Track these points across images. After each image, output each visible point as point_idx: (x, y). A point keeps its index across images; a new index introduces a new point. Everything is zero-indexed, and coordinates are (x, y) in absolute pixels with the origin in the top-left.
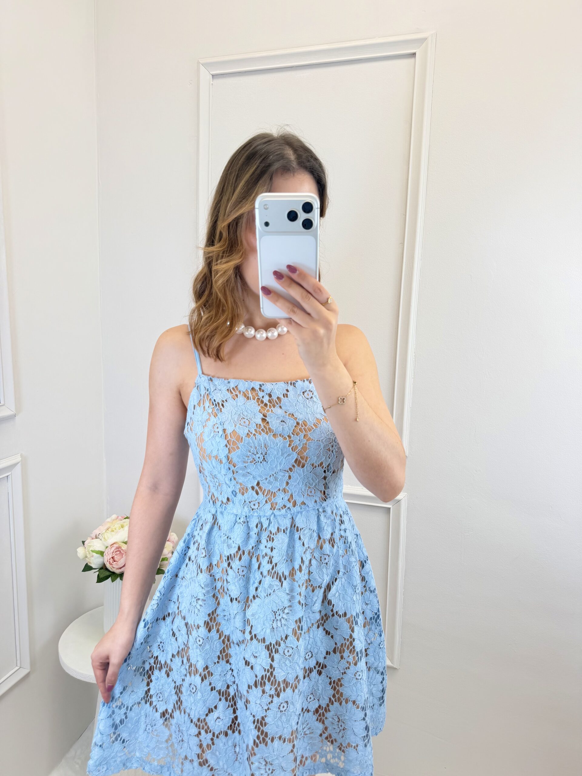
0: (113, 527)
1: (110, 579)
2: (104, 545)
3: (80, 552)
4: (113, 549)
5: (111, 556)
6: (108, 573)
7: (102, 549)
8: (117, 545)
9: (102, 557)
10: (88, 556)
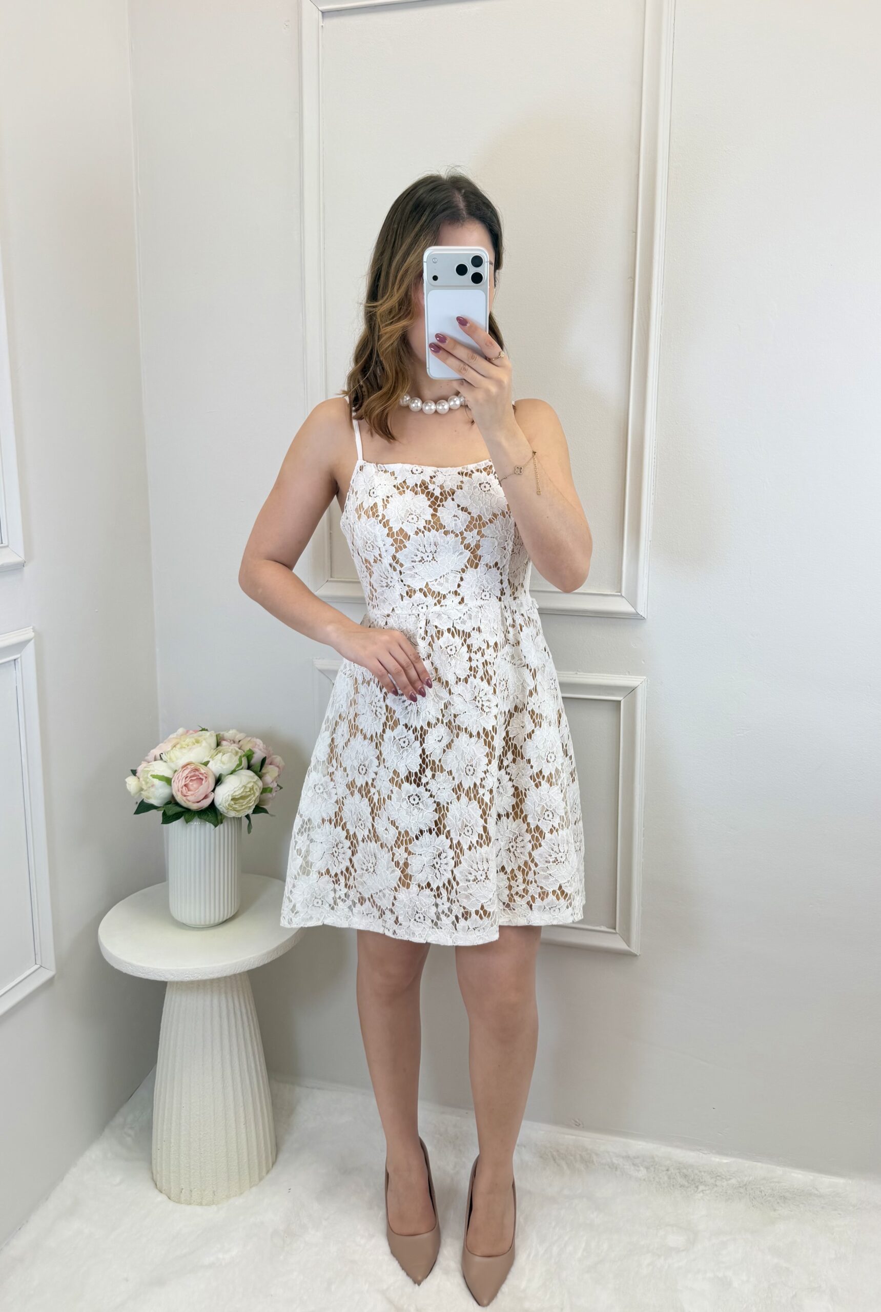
0: (183, 743)
1: (182, 819)
2: (170, 768)
3: (130, 783)
4: (186, 772)
5: (183, 783)
6: (179, 809)
7: (168, 773)
8: (193, 767)
9: (169, 786)
10: (145, 787)
